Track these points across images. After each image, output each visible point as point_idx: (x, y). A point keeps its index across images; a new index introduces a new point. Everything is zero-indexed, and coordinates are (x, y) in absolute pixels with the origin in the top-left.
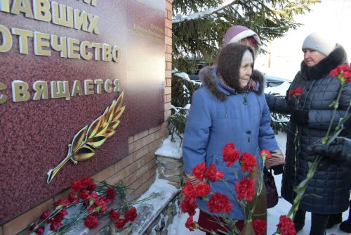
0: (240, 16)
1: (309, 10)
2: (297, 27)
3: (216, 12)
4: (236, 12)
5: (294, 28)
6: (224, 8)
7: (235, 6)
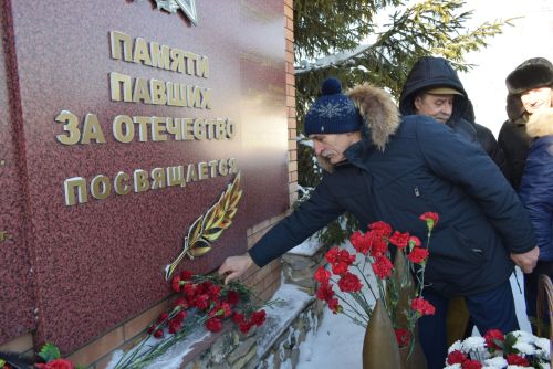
0: (386, 60)
1: (485, 45)
2: (469, 69)
3: (354, 58)
4: (381, 56)
5: (466, 70)
6: (364, 52)
7: (378, 49)
